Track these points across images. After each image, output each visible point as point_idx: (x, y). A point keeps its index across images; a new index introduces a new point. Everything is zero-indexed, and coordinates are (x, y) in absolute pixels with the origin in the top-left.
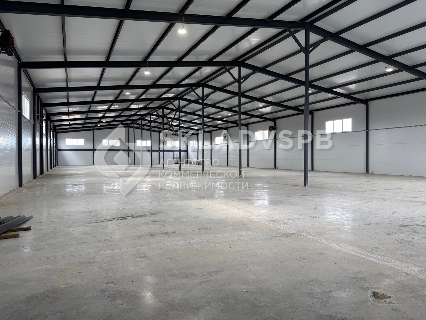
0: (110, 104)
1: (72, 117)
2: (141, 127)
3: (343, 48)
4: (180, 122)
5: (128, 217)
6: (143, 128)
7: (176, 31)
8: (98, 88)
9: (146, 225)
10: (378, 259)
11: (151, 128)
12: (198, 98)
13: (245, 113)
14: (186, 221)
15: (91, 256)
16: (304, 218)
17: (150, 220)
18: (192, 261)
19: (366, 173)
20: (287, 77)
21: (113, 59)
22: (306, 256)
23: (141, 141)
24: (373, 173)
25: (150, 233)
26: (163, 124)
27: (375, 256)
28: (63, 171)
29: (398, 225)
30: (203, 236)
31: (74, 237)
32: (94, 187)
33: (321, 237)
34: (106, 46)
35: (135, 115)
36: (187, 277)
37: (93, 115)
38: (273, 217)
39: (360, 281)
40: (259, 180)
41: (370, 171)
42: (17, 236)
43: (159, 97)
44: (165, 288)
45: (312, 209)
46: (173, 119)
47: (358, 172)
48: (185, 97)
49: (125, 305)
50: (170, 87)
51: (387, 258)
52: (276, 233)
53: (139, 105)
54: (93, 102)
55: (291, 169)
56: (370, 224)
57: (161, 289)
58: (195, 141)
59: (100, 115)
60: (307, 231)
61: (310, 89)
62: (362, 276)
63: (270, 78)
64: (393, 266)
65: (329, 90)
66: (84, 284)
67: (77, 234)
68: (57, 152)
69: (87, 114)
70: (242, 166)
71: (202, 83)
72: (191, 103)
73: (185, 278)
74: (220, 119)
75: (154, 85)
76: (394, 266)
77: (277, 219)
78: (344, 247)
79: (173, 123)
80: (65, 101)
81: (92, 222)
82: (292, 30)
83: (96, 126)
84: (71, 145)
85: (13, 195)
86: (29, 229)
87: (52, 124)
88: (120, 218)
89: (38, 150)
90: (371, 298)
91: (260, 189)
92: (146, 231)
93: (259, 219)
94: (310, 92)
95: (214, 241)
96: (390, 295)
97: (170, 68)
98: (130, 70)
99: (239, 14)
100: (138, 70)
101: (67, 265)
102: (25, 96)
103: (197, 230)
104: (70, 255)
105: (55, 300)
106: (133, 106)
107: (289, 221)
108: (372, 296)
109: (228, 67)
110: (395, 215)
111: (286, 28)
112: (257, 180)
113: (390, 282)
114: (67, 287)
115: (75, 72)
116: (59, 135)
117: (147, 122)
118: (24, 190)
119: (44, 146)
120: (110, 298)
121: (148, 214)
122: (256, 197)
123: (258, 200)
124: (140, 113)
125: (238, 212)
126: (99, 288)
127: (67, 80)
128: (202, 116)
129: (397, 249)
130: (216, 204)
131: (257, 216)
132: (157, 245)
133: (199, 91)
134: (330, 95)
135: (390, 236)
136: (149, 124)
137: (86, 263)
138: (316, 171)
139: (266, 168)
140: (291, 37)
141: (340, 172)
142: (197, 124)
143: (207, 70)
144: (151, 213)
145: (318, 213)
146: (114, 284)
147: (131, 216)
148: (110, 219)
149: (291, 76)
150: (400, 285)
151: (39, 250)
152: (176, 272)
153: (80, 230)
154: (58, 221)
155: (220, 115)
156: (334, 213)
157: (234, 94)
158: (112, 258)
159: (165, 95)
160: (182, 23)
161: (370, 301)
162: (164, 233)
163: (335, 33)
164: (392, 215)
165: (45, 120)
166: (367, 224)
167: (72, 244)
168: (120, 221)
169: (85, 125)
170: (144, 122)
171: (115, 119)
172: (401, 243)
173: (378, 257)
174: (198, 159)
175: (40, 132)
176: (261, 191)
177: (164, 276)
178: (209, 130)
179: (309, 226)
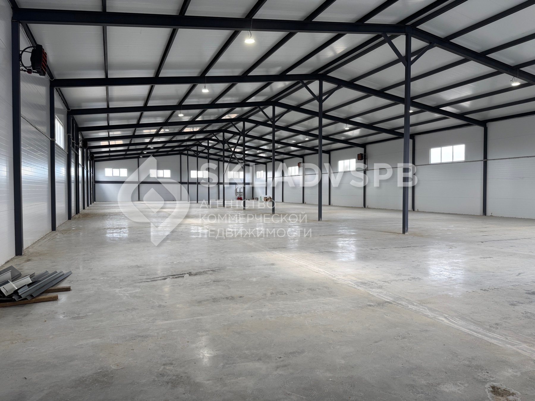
0: (159, 127)
1: (112, 143)
2: (196, 155)
3: (454, 57)
4: (244, 149)
5: (185, 274)
6: (199, 155)
7: (242, 40)
8: (145, 108)
9: (207, 286)
10: (499, 340)
11: (209, 156)
12: (267, 119)
13: (327, 137)
14: (255, 282)
15: (144, 328)
16: (403, 280)
17: (212, 279)
18: (265, 337)
19: (483, 215)
20: (381, 93)
21: (163, 74)
22: (406, 333)
23: (196, 171)
24: (492, 215)
25: (213, 298)
26: (224, 150)
27: (495, 335)
28: (102, 209)
29: (525, 292)
30: (277, 302)
31: (122, 301)
32: (142, 232)
33: (425, 307)
34: (156, 58)
35: (189, 140)
36: (260, 359)
37: (138, 140)
38: (363, 279)
39: (475, 370)
40: (344, 224)
41: (489, 212)
42: (55, 299)
43: (219, 119)
44: (234, 373)
45: (413, 267)
46: (236, 145)
47: (472, 214)
48: (251, 118)
49: (188, 395)
50: (232, 106)
51: (510, 339)
52: (369, 301)
53: (194, 128)
54: (139, 125)
55: (386, 209)
56: (488, 289)
57: (229, 374)
58: (262, 172)
59: (147, 140)
60: (407, 298)
61: (411, 108)
62: (478, 364)
63: (359, 94)
64: (518, 350)
65: (436, 109)
66: (137, 364)
67: (126, 297)
68: (95, 184)
69: (131, 139)
70: (322, 204)
71: (273, 101)
72: (259, 126)
73: (257, 360)
74: (294, 145)
75: (213, 105)
76: (520, 351)
77: (369, 281)
78: (455, 322)
79: (236, 149)
80: (105, 124)
81: (141, 281)
82: (388, 35)
83: (142, 153)
84: (112, 176)
85: (45, 242)
86: (68, 289)
87: (88, 151)
88: (175, 275)
89: (73, 182)
90: (489, 395)
91: (346, 238)
92: (207, 295)
93: (346, 281)
94: (411, 111)
95: (291, 310)
96: (515, 392)
97: (233, 84)
98: (184, 88)
99: (322, 17)
100: (194, 87)
101: (117, 339)
102: (58, 120)
103: (269, 294)
104: (119, 325)
105: (105, 385)
106: (187, 130)
107: (384, 284)
108: (491, 391)
109: (305, 82)
110: (521, 278)
111: (380, 33)
112: (342, 225)
113: (514, 373)
114: (118, 369)
115: (117, 91)
116: (97, 164)
117: (204, 148)
118: (58, 235)
119: (79, 177)
120: (170, 385)
121: (208, 271)
122: (342, 248)
123: (343, 254)
124: (195, 137)
125: (320, 269)
126: (156, 371)
127: (108, 100)
128: (273, 141)
129: (524, 327)
130: (291, 257)
131: (344, 276)
132: (221, 314)
133: (269, 110)
134: (437, 115)
135: (514, 308)
136: (206, 151)
137: (139, 337)
138: (418, 211)
139: (352, 207)
140: (387, 44)
141: (449, 214)
142: (265, 151)
143: (279, 86)
144: (212, 269)
145: (421, 273)
146: (173, 366)
147: (188, 273)
148: (164, 277)
149: (387, 92)
150: (527, 378)
151: (82, 318)
152: (246, 352)
153: (128, 291)
154: (102, 278)
155: (294, 140)
156: (441, 273)
157: (313, 114)
158: (169, 330)
159: (227, 115)
160: (250, 30)
161: (488, 398)
162: (230, 298)
163: (444, 37)
164: (516, 277)
165: (81, 147)
166: (485, 290)
167: (120, 311)
168: (175, 279)
169: (128, 153)
170: (200, 149)
171: (165, 145)
172: (529, 317)
173: (499, 337)
174: (266, 195)
175: (75, 163)
176: (347, 241)
177: (232, 357)
178: (281, 158)
179: (410, 291)
